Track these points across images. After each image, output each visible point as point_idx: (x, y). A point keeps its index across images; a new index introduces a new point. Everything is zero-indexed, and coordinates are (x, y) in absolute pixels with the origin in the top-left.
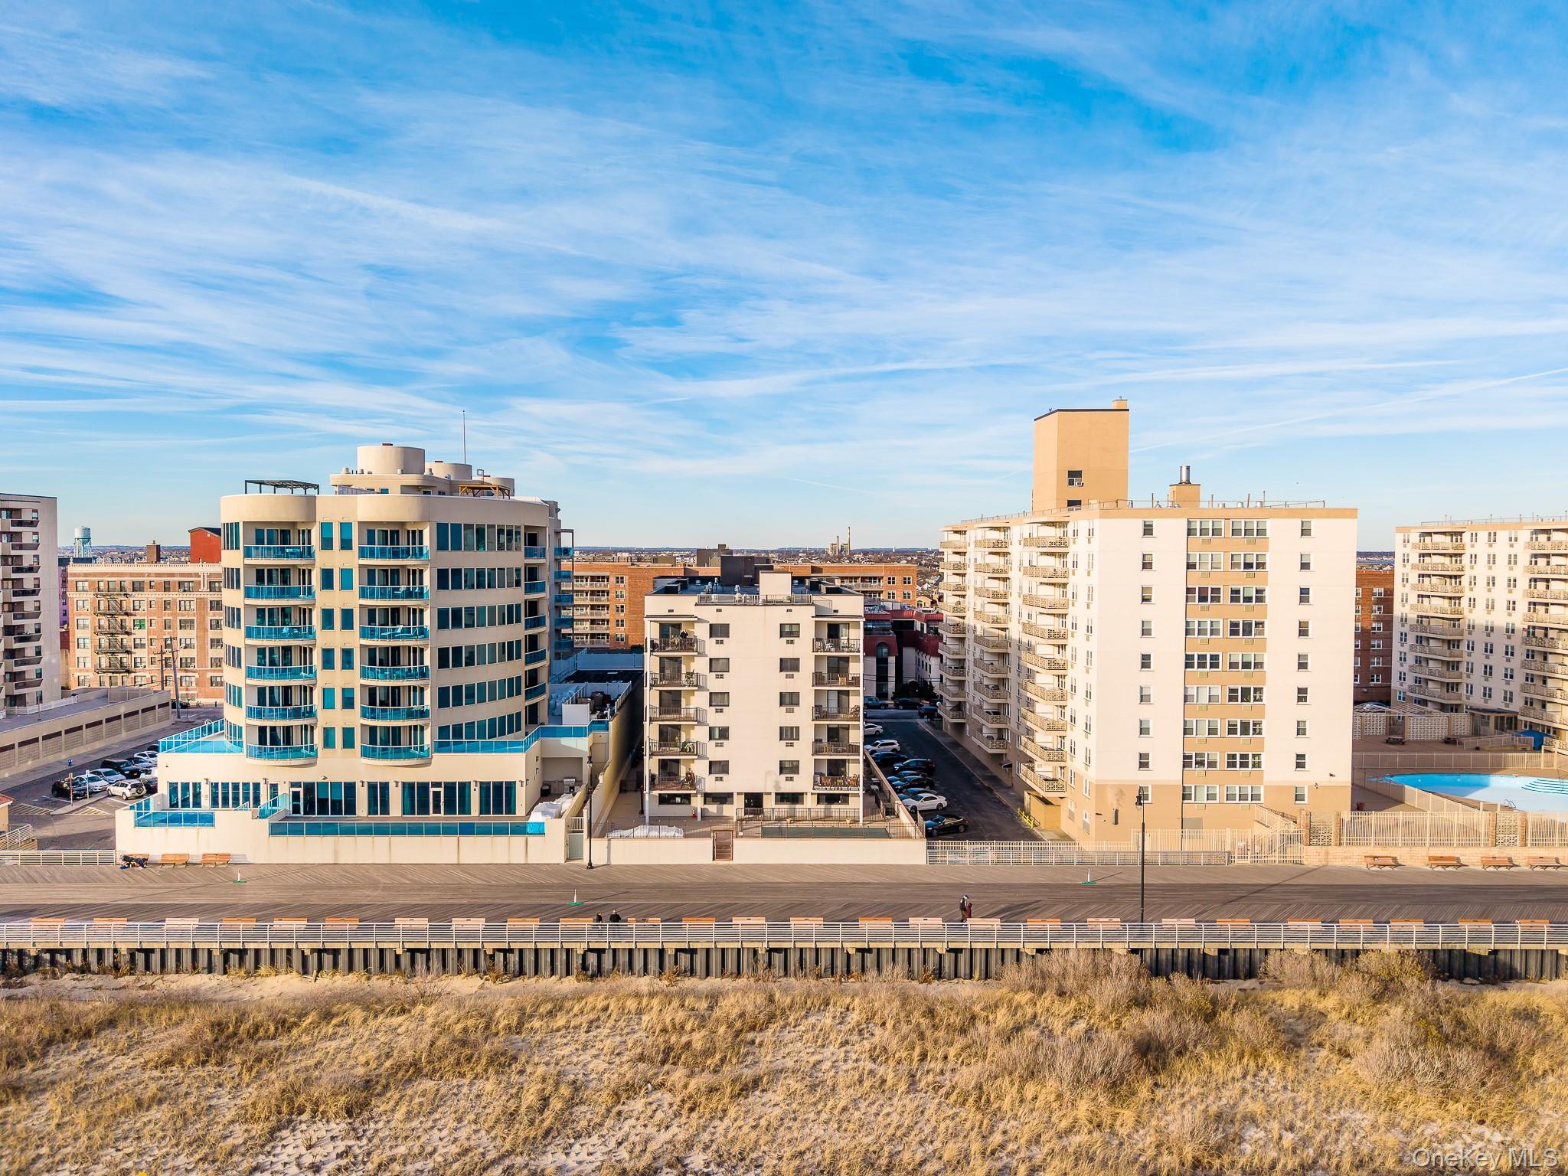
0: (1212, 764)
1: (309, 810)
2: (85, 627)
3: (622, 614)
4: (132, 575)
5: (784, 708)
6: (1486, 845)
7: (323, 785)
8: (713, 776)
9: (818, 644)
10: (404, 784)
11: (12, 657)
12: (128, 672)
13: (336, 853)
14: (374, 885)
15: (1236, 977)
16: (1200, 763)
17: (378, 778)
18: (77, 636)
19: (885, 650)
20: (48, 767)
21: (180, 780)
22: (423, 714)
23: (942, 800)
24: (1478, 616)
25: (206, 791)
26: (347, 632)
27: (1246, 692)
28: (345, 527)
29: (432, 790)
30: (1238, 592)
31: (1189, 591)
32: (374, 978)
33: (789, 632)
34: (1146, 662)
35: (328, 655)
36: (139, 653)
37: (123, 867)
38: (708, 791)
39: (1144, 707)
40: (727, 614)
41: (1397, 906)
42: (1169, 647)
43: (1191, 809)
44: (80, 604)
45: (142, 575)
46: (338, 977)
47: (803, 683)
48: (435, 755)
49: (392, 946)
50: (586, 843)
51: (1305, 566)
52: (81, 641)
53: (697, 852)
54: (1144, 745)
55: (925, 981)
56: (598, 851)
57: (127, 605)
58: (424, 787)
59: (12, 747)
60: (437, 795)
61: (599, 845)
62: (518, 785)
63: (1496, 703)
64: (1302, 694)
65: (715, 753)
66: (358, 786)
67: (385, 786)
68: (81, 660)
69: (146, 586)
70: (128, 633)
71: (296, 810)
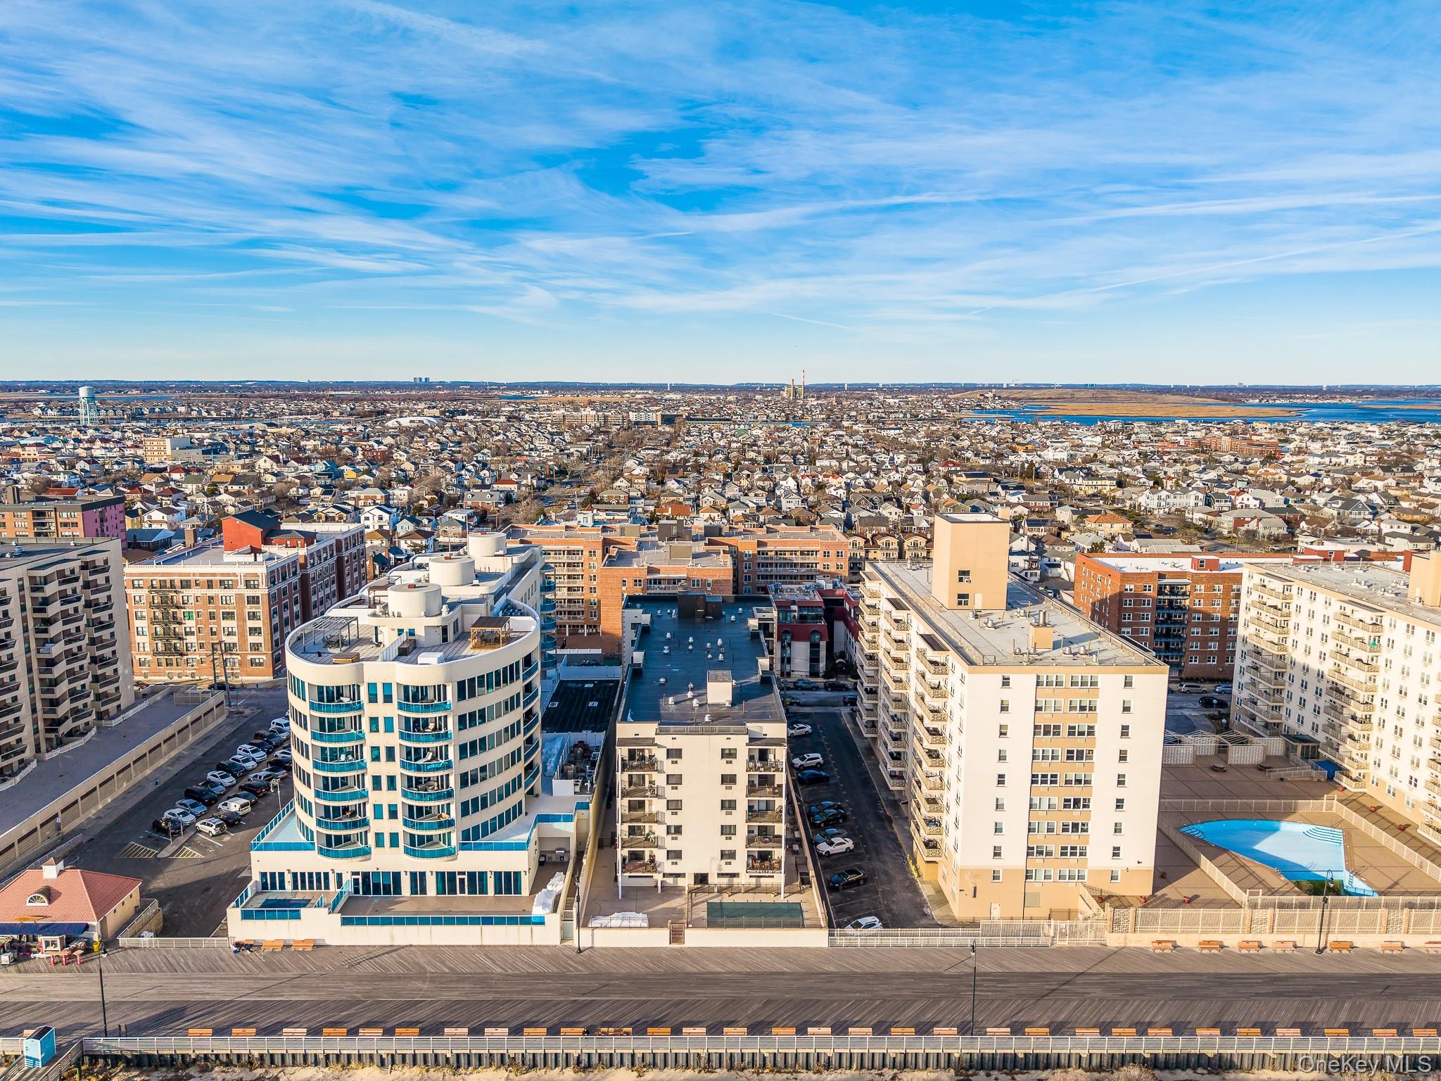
0: (1049, 854)
1: (366, 891)
2: (142, 618)
3: (595, 583)
4: (180, 575)
5: (724, 811)
6: (1243, 932)
7: (376, 874)
8: (670, 861)
9: (751, 764)
10: (437, 873)
11: (97, 682)
12: (182, 655)
13: (392, 937)
14: (422, 975)
15: (1037, 1068)
16: (1040, 853)
17: (418, 869)
18: (136, 626)
19: (817, 637)
20: (139, 786)
21: (268, 870)
22: (450, 823)
23: (850, 844)
24: (1298, 656)
25: (288, 878)
26: (391, 763)
27: (1077, 802)
28: (387, 686)
29: (458, 877)
30: (1074, 728)
31: (1036, 727)
32: (432, 1070)
33: (728, 754)
34: (1001, 780)
35: (377, 781)
36: (191, 639)
37: (235, 952)
38: (666, 872)
39: (999, 813)
40: (681, 741)
41: (1162, 1002)
42: (1019, 769)
43: (1033, 886)
44: (137, 598)
45: (189, 575)
46: (406, 1069)
47: (739, 792)
48: (460, 852)
49: (443, 1052)
50: (575, 932)
51: (1126, 709)
52: (140, 629)
53: (659, 938)
54: (997, 840)
55: (819, 1072)
56: (584, 938)
57: (178, 599)
58: (452, 875)
59: (112, 777)
60: (462, 881)
61: (585, 933)
62: (523, 874)
63: (1306, 730)
64: (1120, 804)
65: (671, 844)
66: (403, 875)
67: (423, 874)
68: (141, 645)
69: (193, 584)
70: (180, 623)
71: (357, 891)
